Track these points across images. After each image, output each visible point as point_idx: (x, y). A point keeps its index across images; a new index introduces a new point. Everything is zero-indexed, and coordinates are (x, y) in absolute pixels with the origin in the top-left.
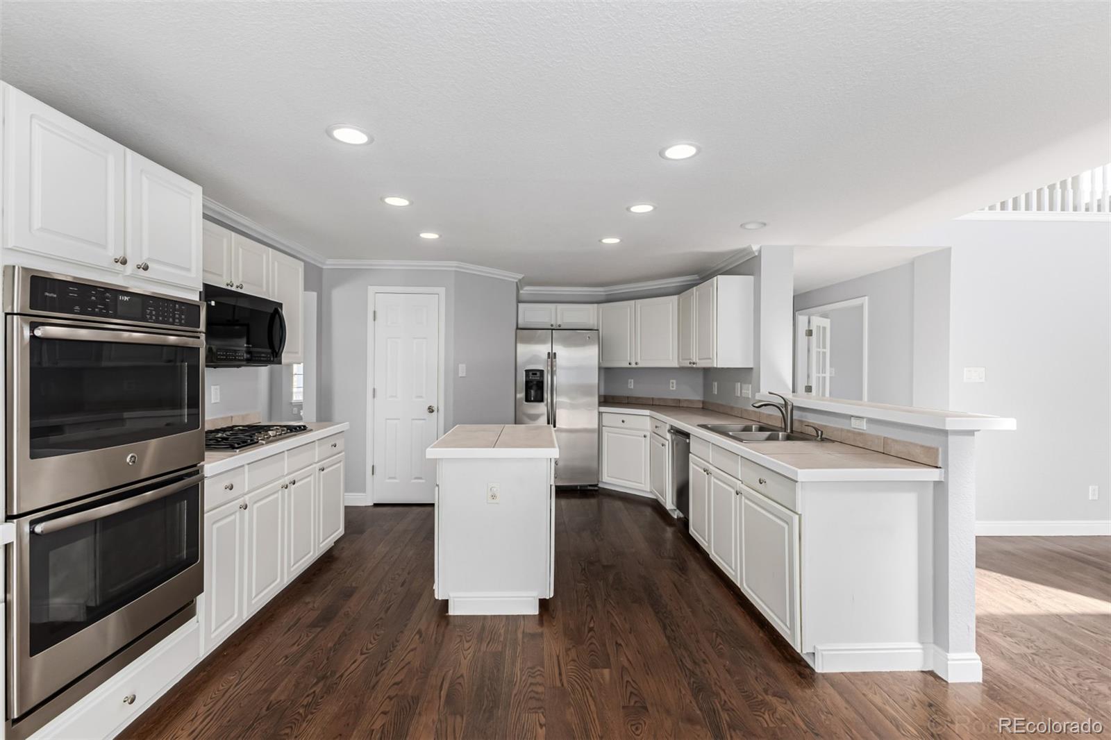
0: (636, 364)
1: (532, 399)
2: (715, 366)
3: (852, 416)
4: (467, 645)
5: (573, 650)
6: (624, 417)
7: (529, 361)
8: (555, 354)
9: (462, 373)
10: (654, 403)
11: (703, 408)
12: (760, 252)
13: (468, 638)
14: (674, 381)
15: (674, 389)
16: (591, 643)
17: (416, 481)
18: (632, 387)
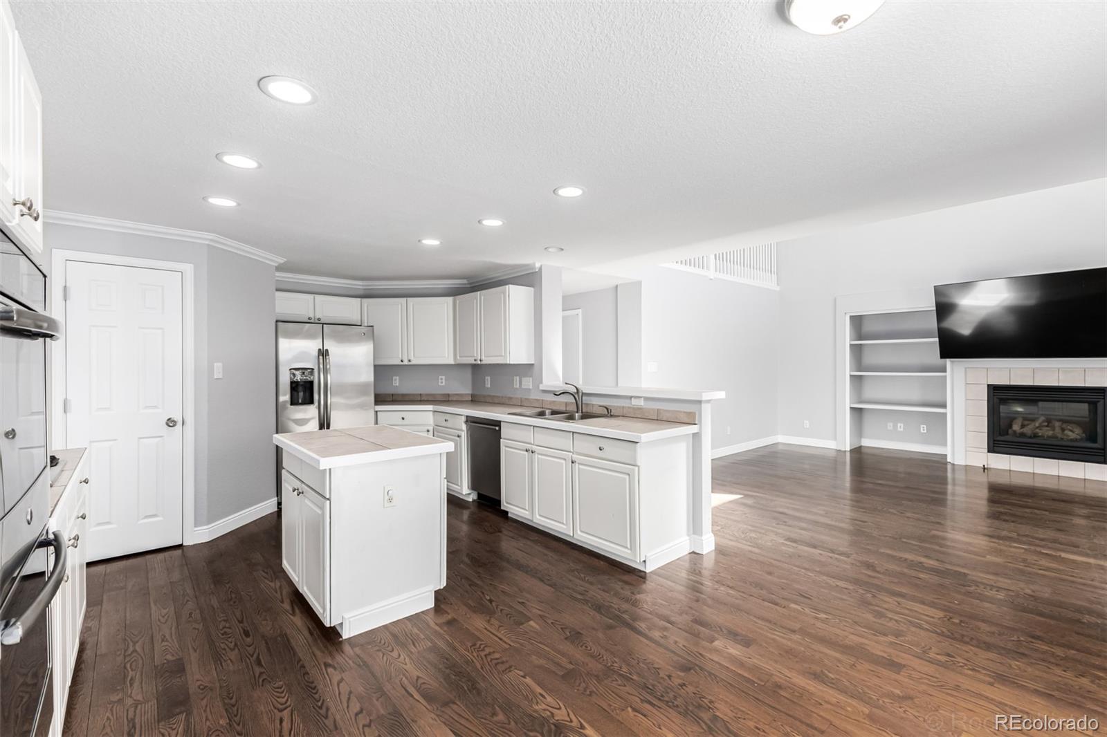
0: (409, 361)
1: (300, 401)
2: (508, 362)
3: (632, 397)
4: (395, 654)
5: (493, 621)
6: (403, 414)
7: (296, 359)
8: (327, 350)
9: (218, 374)
10: (422, 399)
11: (472, 401)
12: (540, 269)
13: (390, 648)
14: (444, 377)
15: (443, 384)
16: (501, 610)
17: (146, 521)
18: (397, 384)
